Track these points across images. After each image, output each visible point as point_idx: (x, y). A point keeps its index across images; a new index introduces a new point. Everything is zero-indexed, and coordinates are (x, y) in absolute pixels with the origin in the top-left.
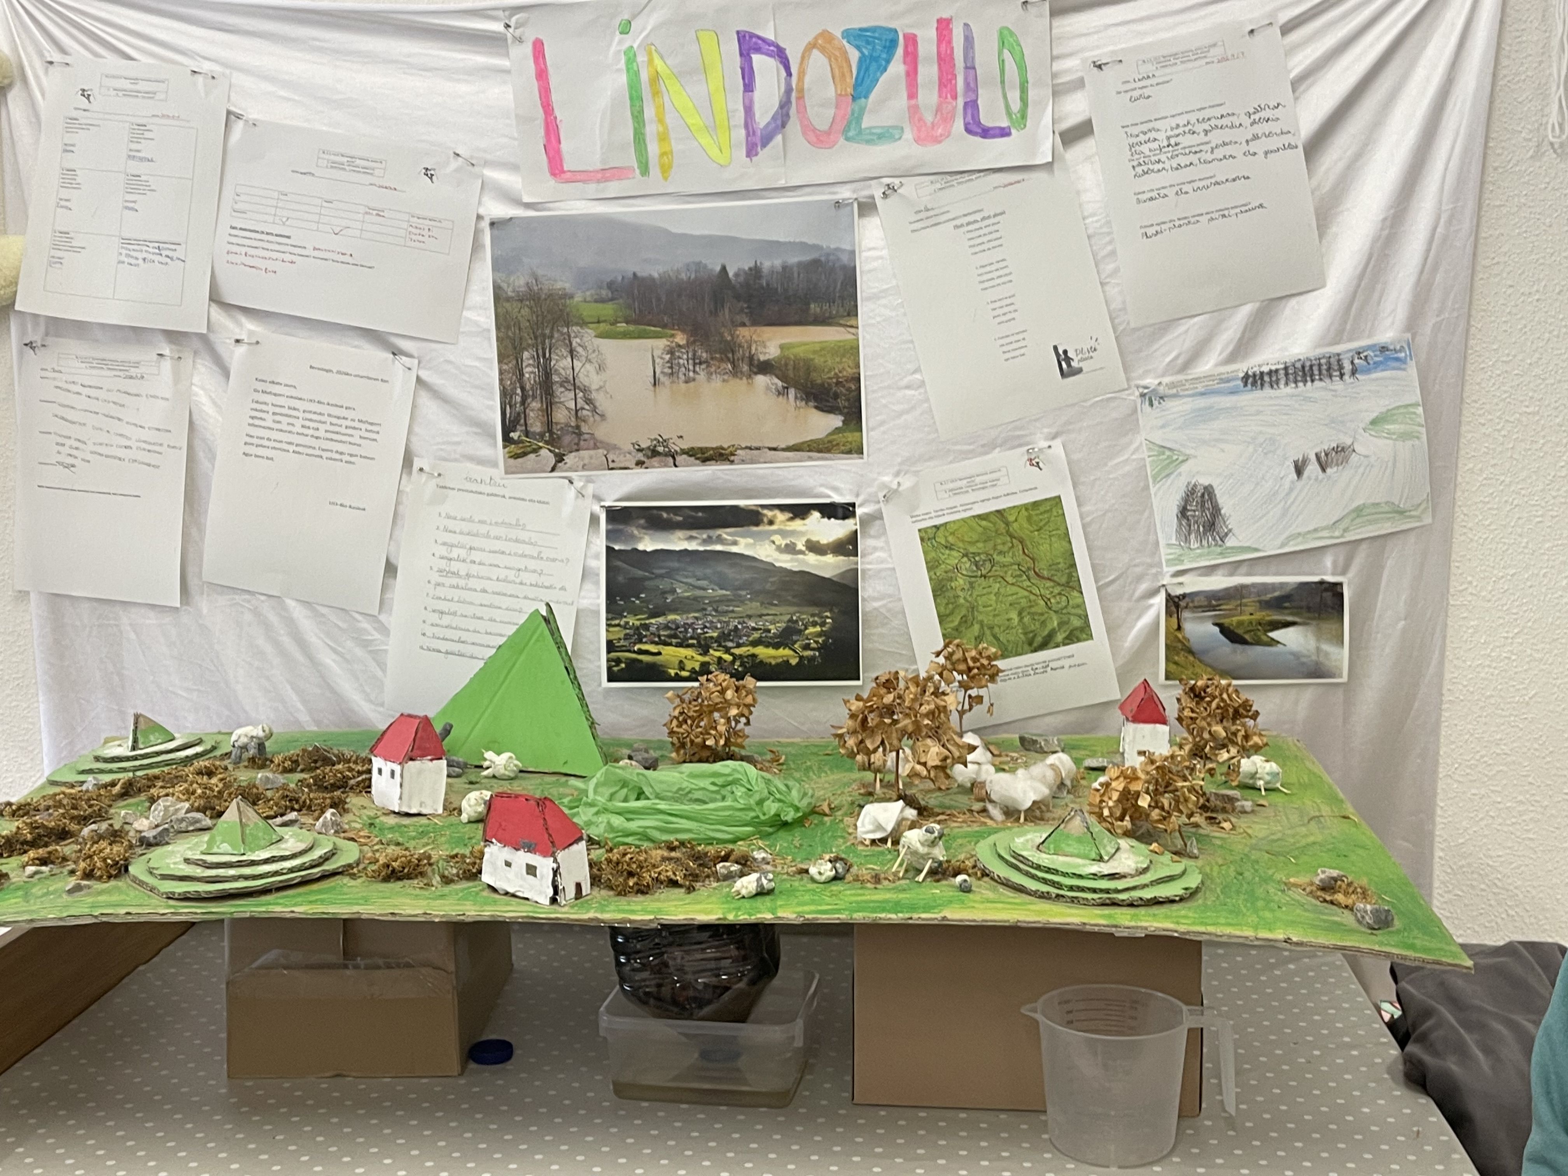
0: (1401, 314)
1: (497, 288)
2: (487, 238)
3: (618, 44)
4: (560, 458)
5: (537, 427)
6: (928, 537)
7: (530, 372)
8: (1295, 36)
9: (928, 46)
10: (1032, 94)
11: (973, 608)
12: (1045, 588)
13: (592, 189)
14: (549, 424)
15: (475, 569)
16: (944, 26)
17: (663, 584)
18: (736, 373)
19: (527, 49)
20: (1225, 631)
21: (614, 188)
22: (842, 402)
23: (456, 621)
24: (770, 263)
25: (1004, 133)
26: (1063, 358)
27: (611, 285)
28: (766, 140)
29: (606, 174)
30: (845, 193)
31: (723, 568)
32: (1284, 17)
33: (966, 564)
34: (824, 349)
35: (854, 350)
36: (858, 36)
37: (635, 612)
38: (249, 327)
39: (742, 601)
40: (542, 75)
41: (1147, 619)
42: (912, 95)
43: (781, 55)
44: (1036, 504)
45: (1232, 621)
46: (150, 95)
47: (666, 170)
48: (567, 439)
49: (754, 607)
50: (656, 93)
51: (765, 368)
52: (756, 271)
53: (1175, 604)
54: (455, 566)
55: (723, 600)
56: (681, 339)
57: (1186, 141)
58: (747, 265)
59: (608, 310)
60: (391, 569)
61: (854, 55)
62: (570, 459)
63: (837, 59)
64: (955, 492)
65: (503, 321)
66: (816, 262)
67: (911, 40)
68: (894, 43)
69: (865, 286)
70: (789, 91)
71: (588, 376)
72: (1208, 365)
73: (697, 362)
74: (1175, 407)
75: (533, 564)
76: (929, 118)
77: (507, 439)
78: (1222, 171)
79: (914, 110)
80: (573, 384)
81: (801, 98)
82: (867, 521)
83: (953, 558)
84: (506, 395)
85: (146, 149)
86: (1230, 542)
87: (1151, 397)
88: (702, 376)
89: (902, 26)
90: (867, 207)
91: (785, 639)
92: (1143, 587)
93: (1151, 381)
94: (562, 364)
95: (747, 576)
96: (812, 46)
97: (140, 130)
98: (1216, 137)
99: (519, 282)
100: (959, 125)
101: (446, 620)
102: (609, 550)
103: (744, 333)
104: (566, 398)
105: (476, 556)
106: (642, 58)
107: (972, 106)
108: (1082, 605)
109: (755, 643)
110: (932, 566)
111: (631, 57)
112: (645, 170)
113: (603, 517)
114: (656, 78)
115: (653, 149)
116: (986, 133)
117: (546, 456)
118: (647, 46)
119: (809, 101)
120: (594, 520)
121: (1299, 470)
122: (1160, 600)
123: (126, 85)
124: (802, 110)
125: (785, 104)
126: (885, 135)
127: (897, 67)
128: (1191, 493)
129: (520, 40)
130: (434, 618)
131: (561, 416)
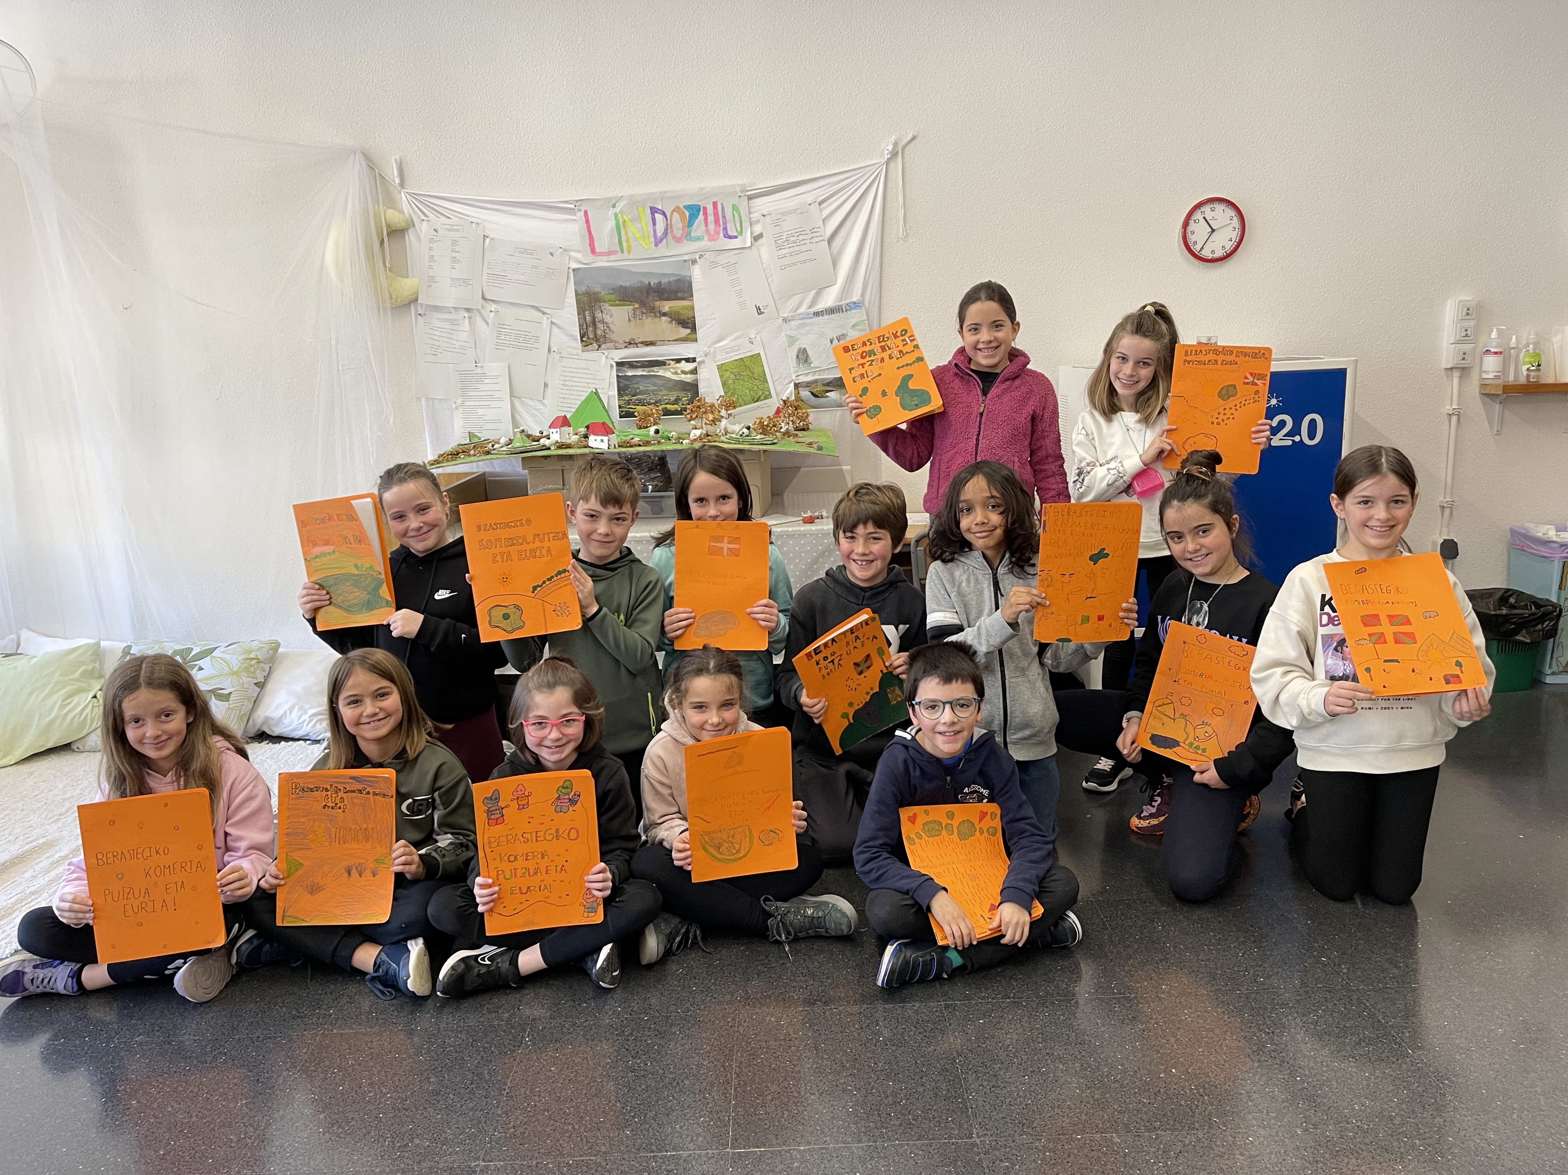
0: (859, 292)
1: (576, 291)
2: (572, 275)
3: (611, 211)
4: (600, 346)
5: (591, 336)
6: (719, 367)
7: (588, 318)
8: (824, 205)
9: (710, 210)
10: (743, 225)
11: (735, 390)
12: (757, 382)
13: (605, 258)
14: (595, 335)
15: (574, 384)
16: (715, 204)
17: (636, 386)
18: (655, 316)
19: (582, 213)
20: (812, 393)
21: (613, 258)
22: (690, 325)
23: (569, 401)
24: (664, 281)
25: (736, 237)
26: (758, 309)
27: (613, 289)
28: (661, 241)
29: (610, 253)
30: (686, 257)
31: (655, 380)
32: (820, 199)
33: (732, 376)
34: (684, 308)
35: (692, 308)
36: (688, 207)
37: (627, 395)
38: (493, 307)
39: (661, 390)
40: (587, 221)
41: (789, 391)
42: (706, 226)
43: (664, 214)
44: (753, 356)
45: (814, 391)
46: (457, 230)
47: (629, 251)
48: (602, 340)
49: (665, 392)
50: (625, 227)
51: (665, 314)
52: (660, 283)
53: (797, 386)
54: (567, 383)
55: (655, 390)
56: (637, 306)
57: (792, 239)
58: (657, 281)
59: (612, 297)
60: (546, 385)
61: (687, 214)
62: (603, 346)
63: (682, 215)
64: (728, 353)
65: (578, 302)
66: (679, 280)
67: (705, 209)
68: (699, 210)
69: (695, 287)
70: (667, 225)
71: (607, 319)
72: (802, 310)
73: (642, 313)
74: (794, 323)
75: (593, 381)
76: (712, 232)
77: (582, 341)
78: (803, 248)
79: (707, 231)
80: (603, 322)
81: (671, 227)
82: (699, 363)
83: (728, 374)
84: (581, 326)
85: (457, 248)
86: (812, 365)
87: (785, 320)
88: (644, 318)
89: (702, 204)
90: (694, 262)
91: (676, 402)
92: (787, 381)
93: (786, 315)
94: (599, 315)
95: (662, 382)
96: (674, 210)
97: (455, 242)
98: (801, 238)
99: (583, 289)
100: (722, 235)
101: (566, 401)
102: (618, 376)
103: (657, 303)
104: (600, 326)
105: (574, 379)
106: (619, 215)
107: (725, 229)
108: (768, 387)
109: (666, 404)
110: (721, 376)
111: (616, 215)
112: (622, 252)
113: (614, 365)
114: (624, 222)
115: (625, 245)
116: (730, 237)
117: (595, 345)
118: (621, 212)
119: (674, 228)
120: (612, 366)
121: (832, 342)
122: (792, 385)
123: (449, 227)
124: (672, 231)
125: (666, 229)
126: (699, 239)
127: (701, 217)
128: (799, 350)
129: (580, 210)
130: (561, 400)
131: (599, 332)
